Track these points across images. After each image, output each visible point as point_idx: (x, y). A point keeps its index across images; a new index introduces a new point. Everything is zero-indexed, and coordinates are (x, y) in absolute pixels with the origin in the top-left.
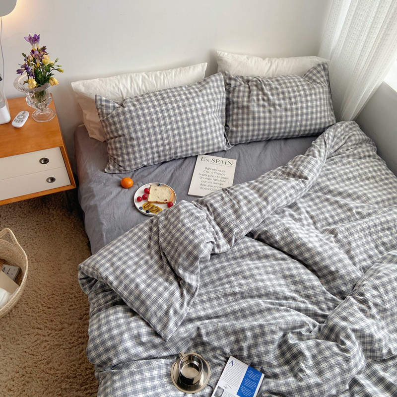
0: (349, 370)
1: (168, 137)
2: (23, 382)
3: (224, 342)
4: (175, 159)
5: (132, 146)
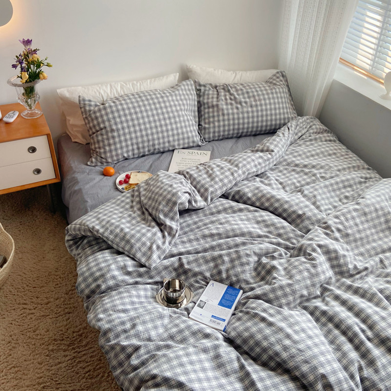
0: (317, 275)
1: (146, 129)
2: (10, 348)
3: (204, 268)
4: (153, 154)
5: (113, 137)
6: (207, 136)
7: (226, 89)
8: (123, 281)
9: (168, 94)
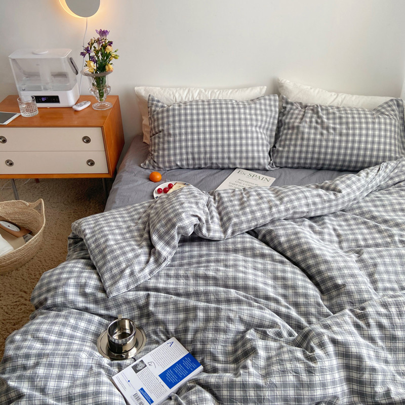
1: (205, 139)
3: (170, 317)
4: (211, 168)
5: (169, 142)
6: (278, 160)
7: (315, 110)
8: (72, 302)
9: (241, 106)
